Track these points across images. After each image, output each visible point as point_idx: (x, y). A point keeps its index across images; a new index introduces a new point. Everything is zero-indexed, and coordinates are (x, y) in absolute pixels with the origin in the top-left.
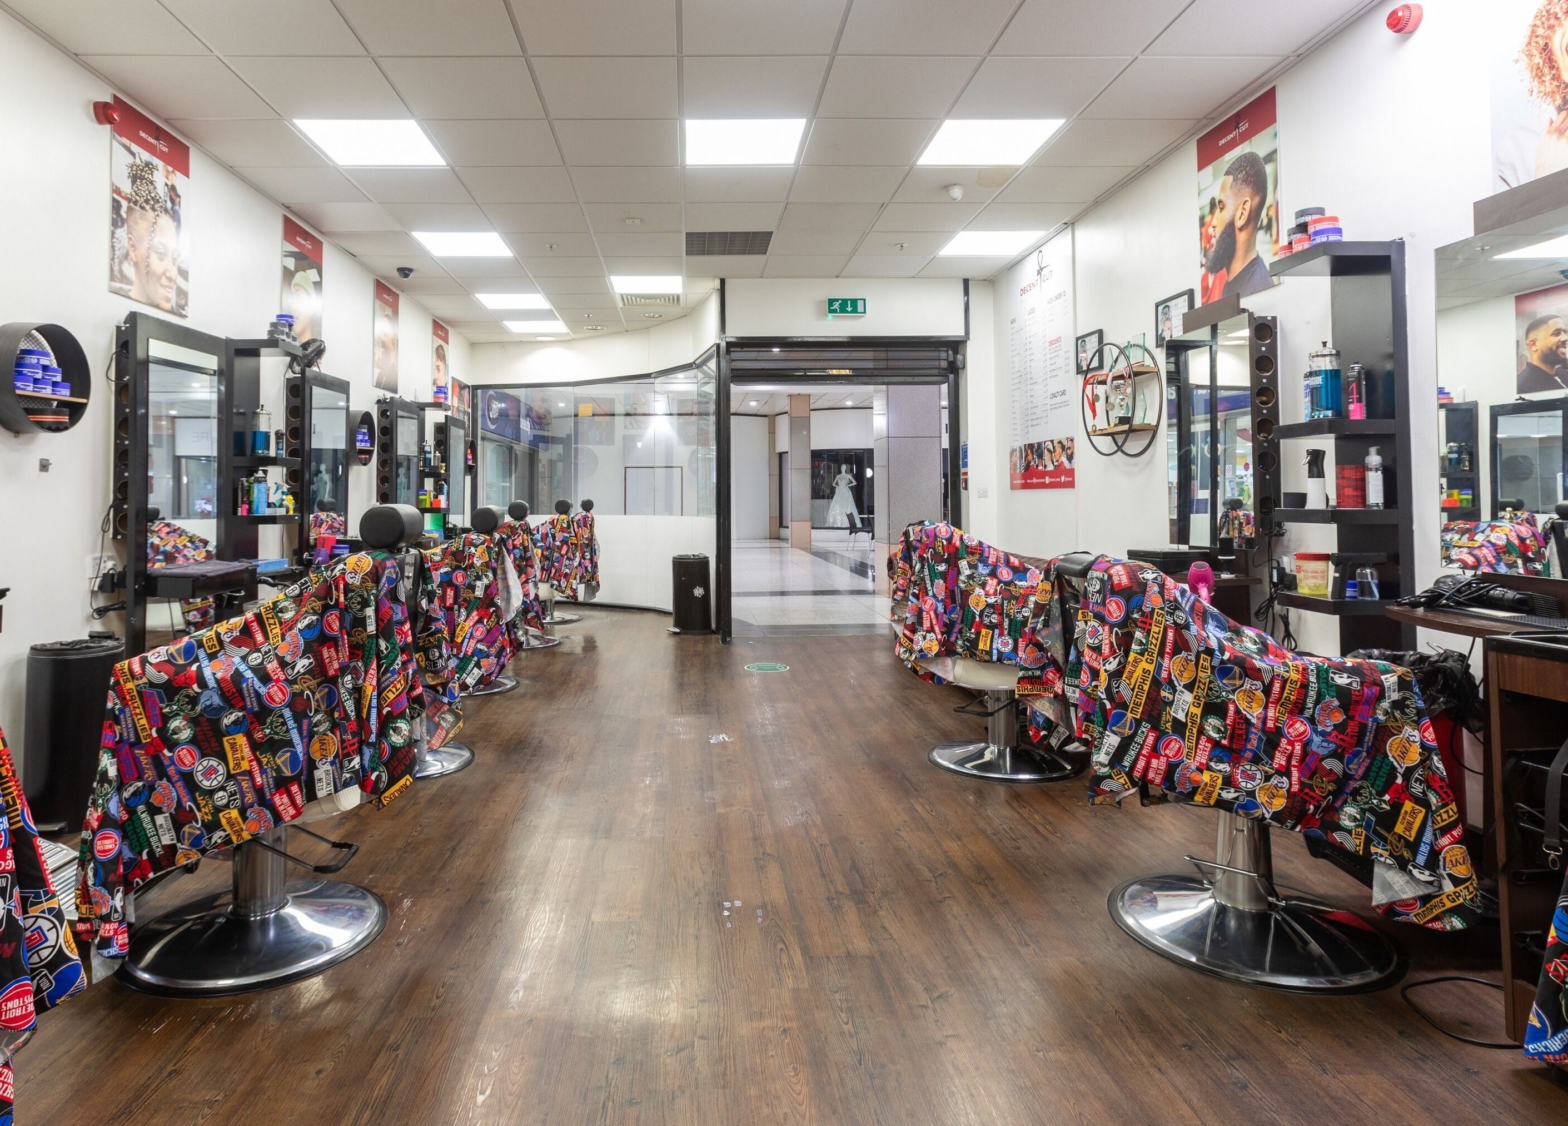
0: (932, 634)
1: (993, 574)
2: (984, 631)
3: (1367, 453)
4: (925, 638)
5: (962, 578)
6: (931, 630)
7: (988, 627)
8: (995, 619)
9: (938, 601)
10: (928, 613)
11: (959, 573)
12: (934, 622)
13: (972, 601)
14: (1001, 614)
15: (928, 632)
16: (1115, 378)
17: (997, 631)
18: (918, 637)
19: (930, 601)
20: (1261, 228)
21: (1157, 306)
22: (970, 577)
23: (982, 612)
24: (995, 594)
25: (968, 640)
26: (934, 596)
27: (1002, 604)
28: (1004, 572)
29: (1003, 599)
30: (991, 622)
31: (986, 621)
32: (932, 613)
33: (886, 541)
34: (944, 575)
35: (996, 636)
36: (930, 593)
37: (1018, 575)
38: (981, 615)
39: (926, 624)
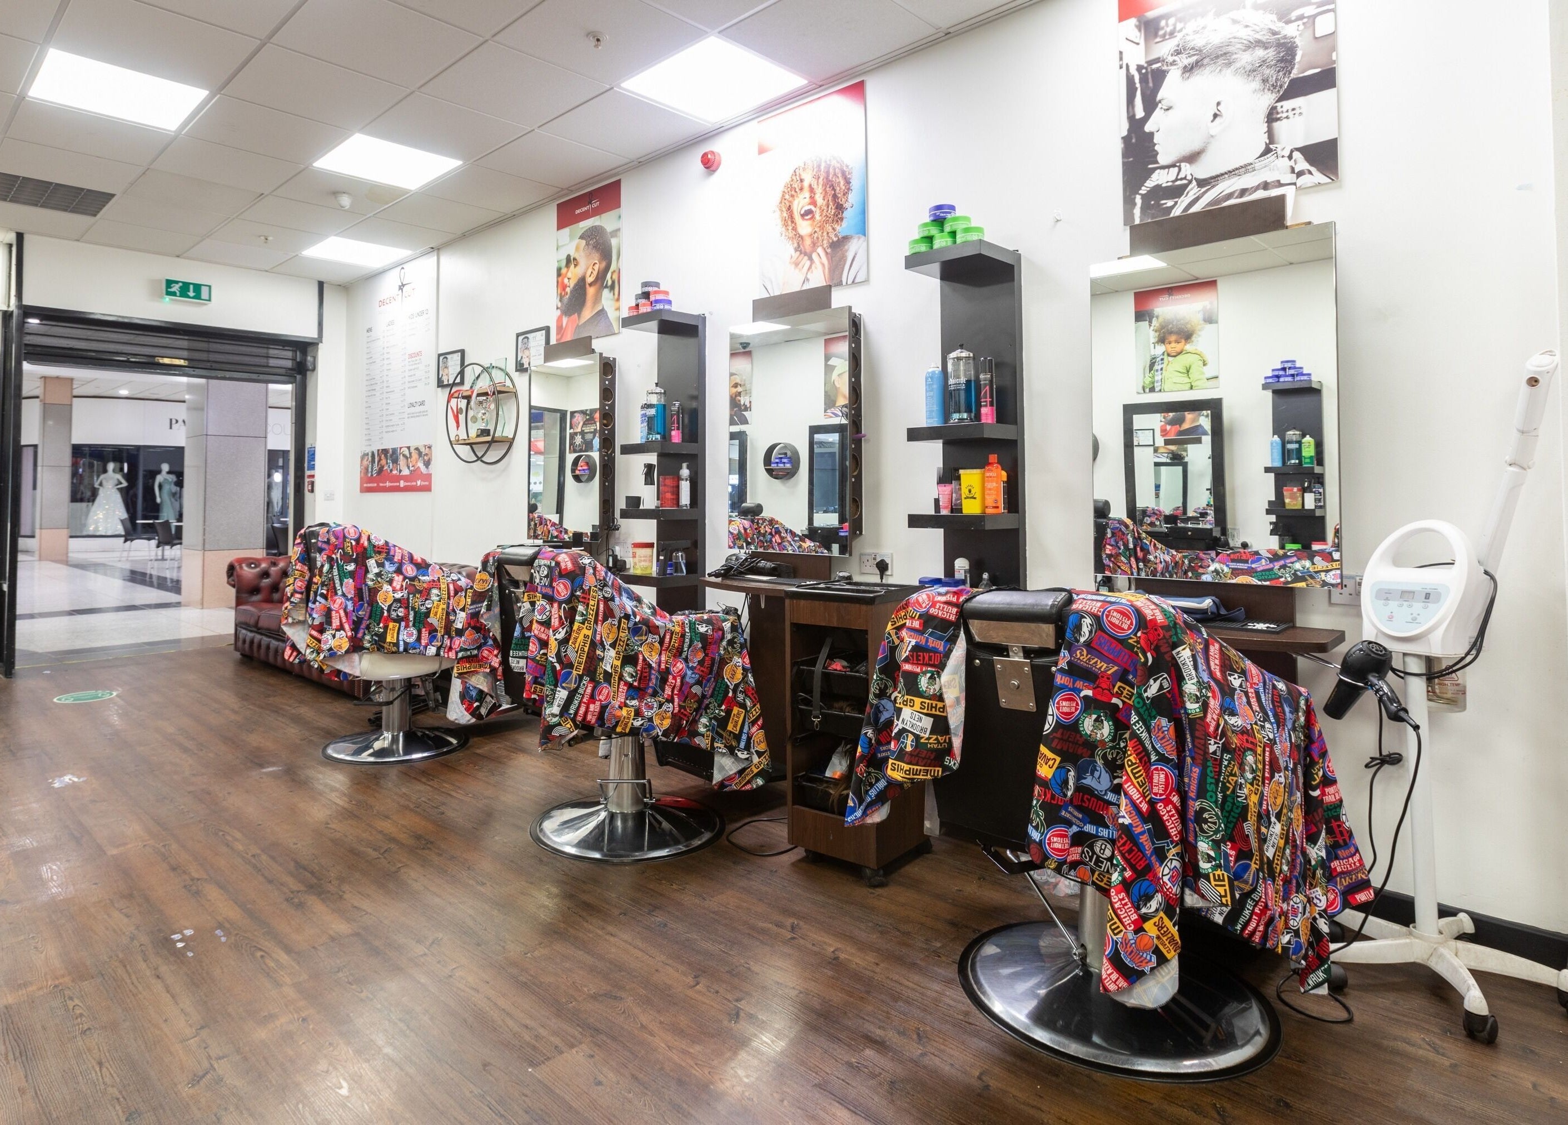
0: (342, 632)
1: (399, 571)
2: (391, 625)
3: (681, 468)
4: (334, 636)
5: (370, 576)
6: (341, 628)
7: (395, 621)
8: (401, 612)
9: (348, 599)
10: (337, 612)
11: (367, 571)
12: (344, 620)
13: (380, 598)
14: (407, 608)
15: (337, 630)
16: (479, 395)
17: (403, 624)
18: (327, 636)
19: (339, 600)
20: (606, 287)
21: (518, 335)
22: (379, 575)
23: (390, 607)
24: (401, 589)
25: (376, 635)
26: (344, 595)
27: (408, 598)
28: (409, 569)
29: (409, 594)
30: (398, 616)
31: (394, 615)
32: (342, 612)
33: (200, 547)
34: (352, 574)
35: (402, 628)
36: (340, 593)
37: (421, 570)
38: (389, 611)
39: (336, 623)
